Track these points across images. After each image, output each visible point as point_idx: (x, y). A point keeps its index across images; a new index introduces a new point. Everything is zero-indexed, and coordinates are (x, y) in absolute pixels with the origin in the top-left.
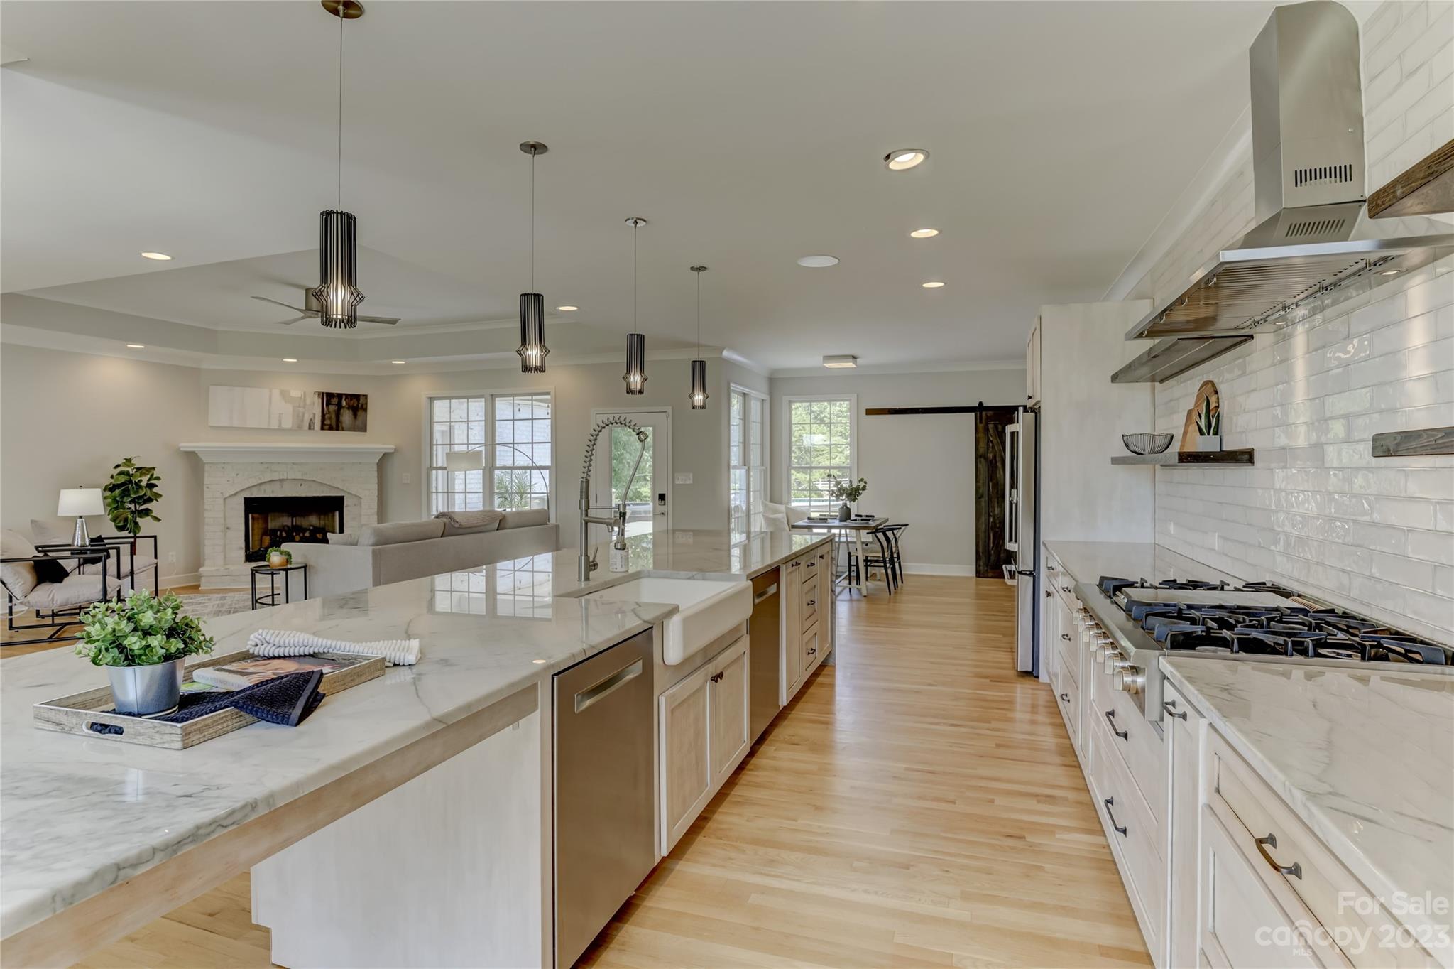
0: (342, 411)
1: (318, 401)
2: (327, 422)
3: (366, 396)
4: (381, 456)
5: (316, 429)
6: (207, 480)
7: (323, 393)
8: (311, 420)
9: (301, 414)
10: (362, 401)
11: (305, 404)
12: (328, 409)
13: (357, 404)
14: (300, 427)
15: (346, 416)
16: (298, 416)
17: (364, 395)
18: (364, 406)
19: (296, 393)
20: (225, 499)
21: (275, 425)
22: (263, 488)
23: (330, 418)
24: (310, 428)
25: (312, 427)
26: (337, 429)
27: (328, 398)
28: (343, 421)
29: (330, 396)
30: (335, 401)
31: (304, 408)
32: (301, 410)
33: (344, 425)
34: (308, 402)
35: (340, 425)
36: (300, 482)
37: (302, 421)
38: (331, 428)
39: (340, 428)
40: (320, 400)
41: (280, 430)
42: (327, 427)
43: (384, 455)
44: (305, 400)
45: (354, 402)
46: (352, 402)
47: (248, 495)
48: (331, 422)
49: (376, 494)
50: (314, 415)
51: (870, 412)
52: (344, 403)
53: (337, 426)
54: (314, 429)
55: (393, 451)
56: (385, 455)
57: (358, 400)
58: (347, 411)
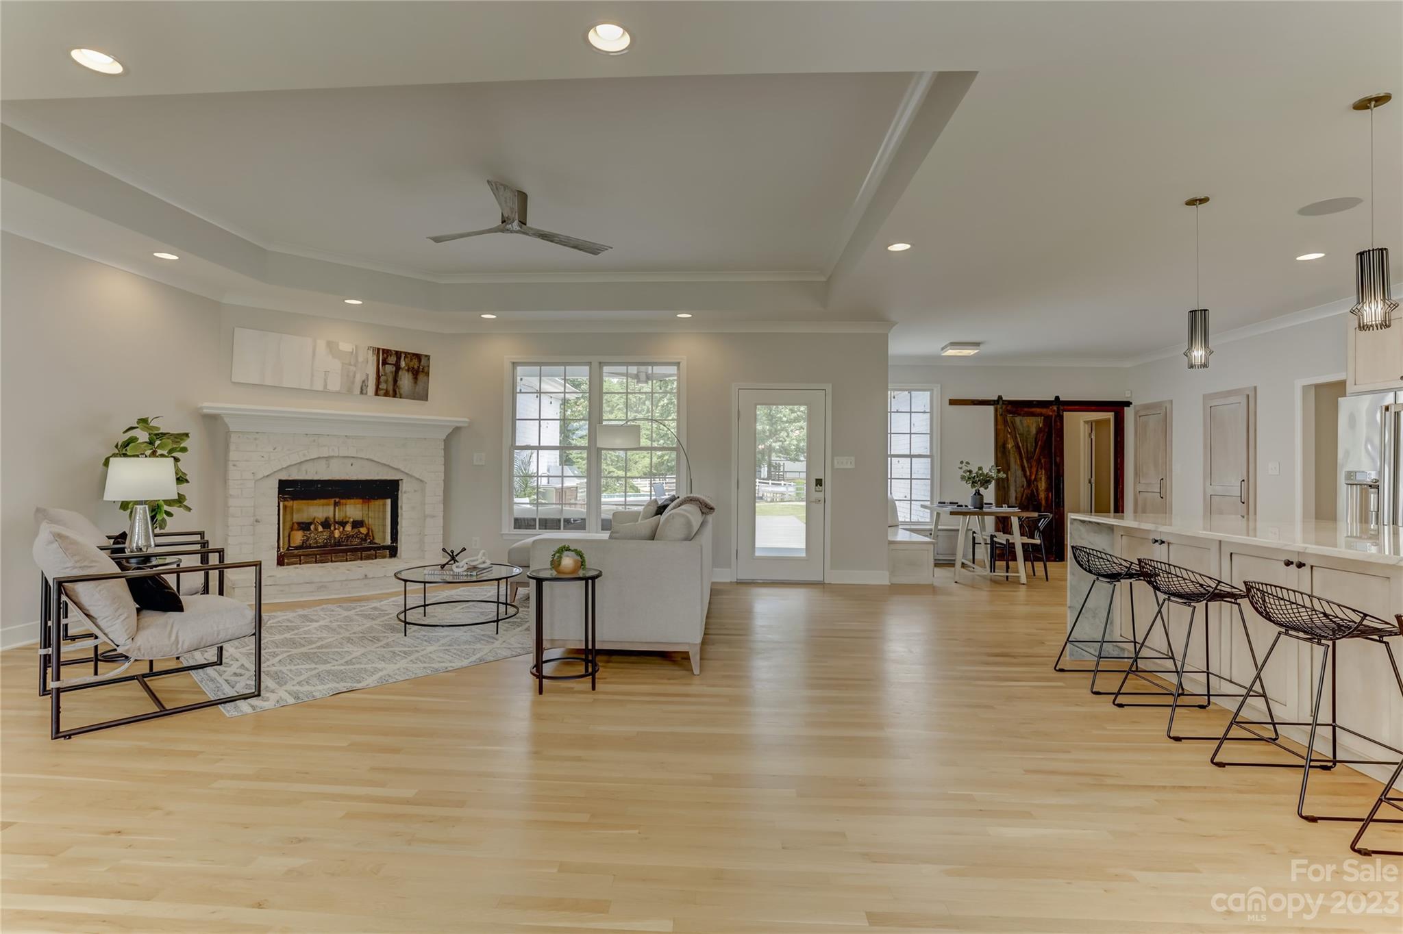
0: (400, 373)
1: (372, 359)
2: (383, 386)
3: (428, 357)
4: (451, 431)
5: (369, 394)
6: (233, 455)
7: (379, 349)
8: (364, 382)
9: (351, 374)
10: (423, 362)
11: (357, 361)
12: (384, 370)
13: (418, 366)
14: (350, 391)
15: (406, 380)
16: (348, 376)
17: (426, 356)
18: (426, 369)
19: (346, 347)
20: (256, 481)
21: (319, 386)
22: (304, 467)
23: (386, 382)
24: (362, 393)
25: (364, 392)
26: (394, 396)
27: (385, 356)
28: (402, 386)
29: (387, 352)
30: (392, 359)
31: (355, 366)
32: (353, 368)
33: (402, 391)
34: (361, 359)
35: (397, 390)
36: (352, 461)
37: (353, 383)
38: (386, 394)
39: (398, 395)
40: (375, 357)
41: (326, 393)
42: (382, 392)
43: (454, 429)
44: (357, 357)
45: (415, 364)
46: (412, 363)
47: (284, 478)
48: (388, 387)
49: (443, 478)
50: (367, 375)
51: (953, 402)
52: (403, 364)
53: (395, 393)
54: (366, 394)
55: (466, 425)
56: (457, 429)
57: (420, 361)
58: (407, 373)
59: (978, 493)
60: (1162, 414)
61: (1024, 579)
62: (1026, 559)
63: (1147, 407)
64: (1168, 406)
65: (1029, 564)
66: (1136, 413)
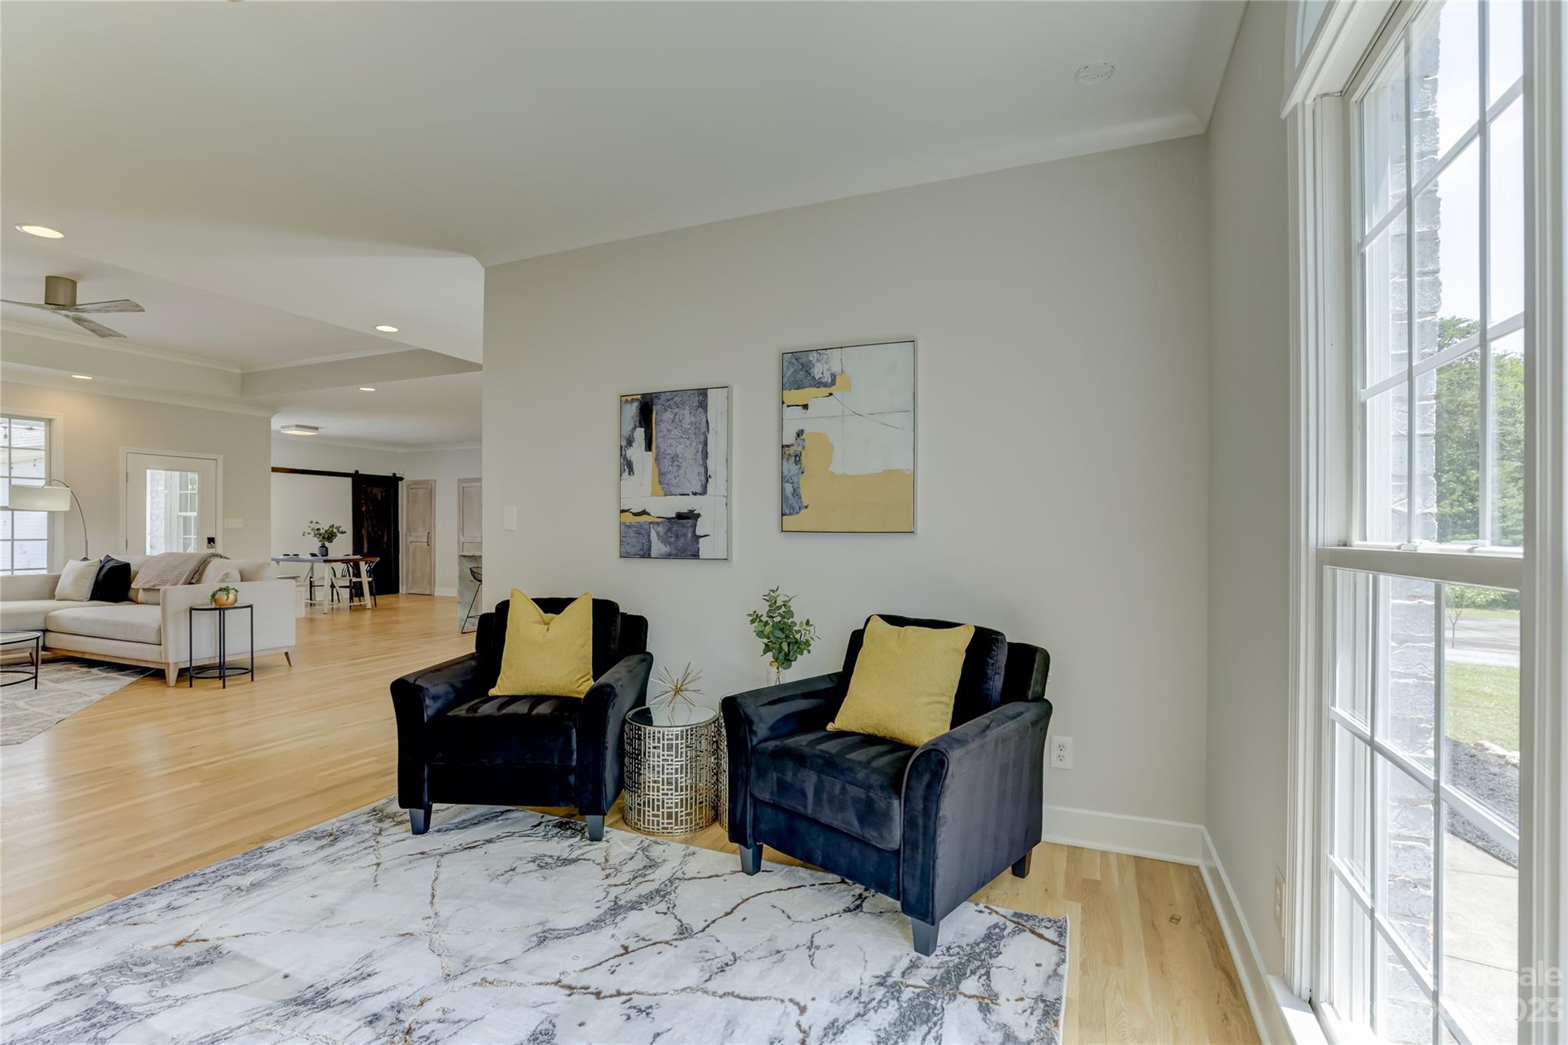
59: (323, 546)
60: (428, 490)
61: (369, 606)
62: (372, 594)
63: (416, 483)
64: (433, 483)
65: (373, 597)
66: (408, 486)
